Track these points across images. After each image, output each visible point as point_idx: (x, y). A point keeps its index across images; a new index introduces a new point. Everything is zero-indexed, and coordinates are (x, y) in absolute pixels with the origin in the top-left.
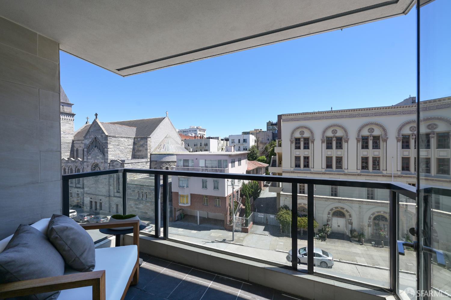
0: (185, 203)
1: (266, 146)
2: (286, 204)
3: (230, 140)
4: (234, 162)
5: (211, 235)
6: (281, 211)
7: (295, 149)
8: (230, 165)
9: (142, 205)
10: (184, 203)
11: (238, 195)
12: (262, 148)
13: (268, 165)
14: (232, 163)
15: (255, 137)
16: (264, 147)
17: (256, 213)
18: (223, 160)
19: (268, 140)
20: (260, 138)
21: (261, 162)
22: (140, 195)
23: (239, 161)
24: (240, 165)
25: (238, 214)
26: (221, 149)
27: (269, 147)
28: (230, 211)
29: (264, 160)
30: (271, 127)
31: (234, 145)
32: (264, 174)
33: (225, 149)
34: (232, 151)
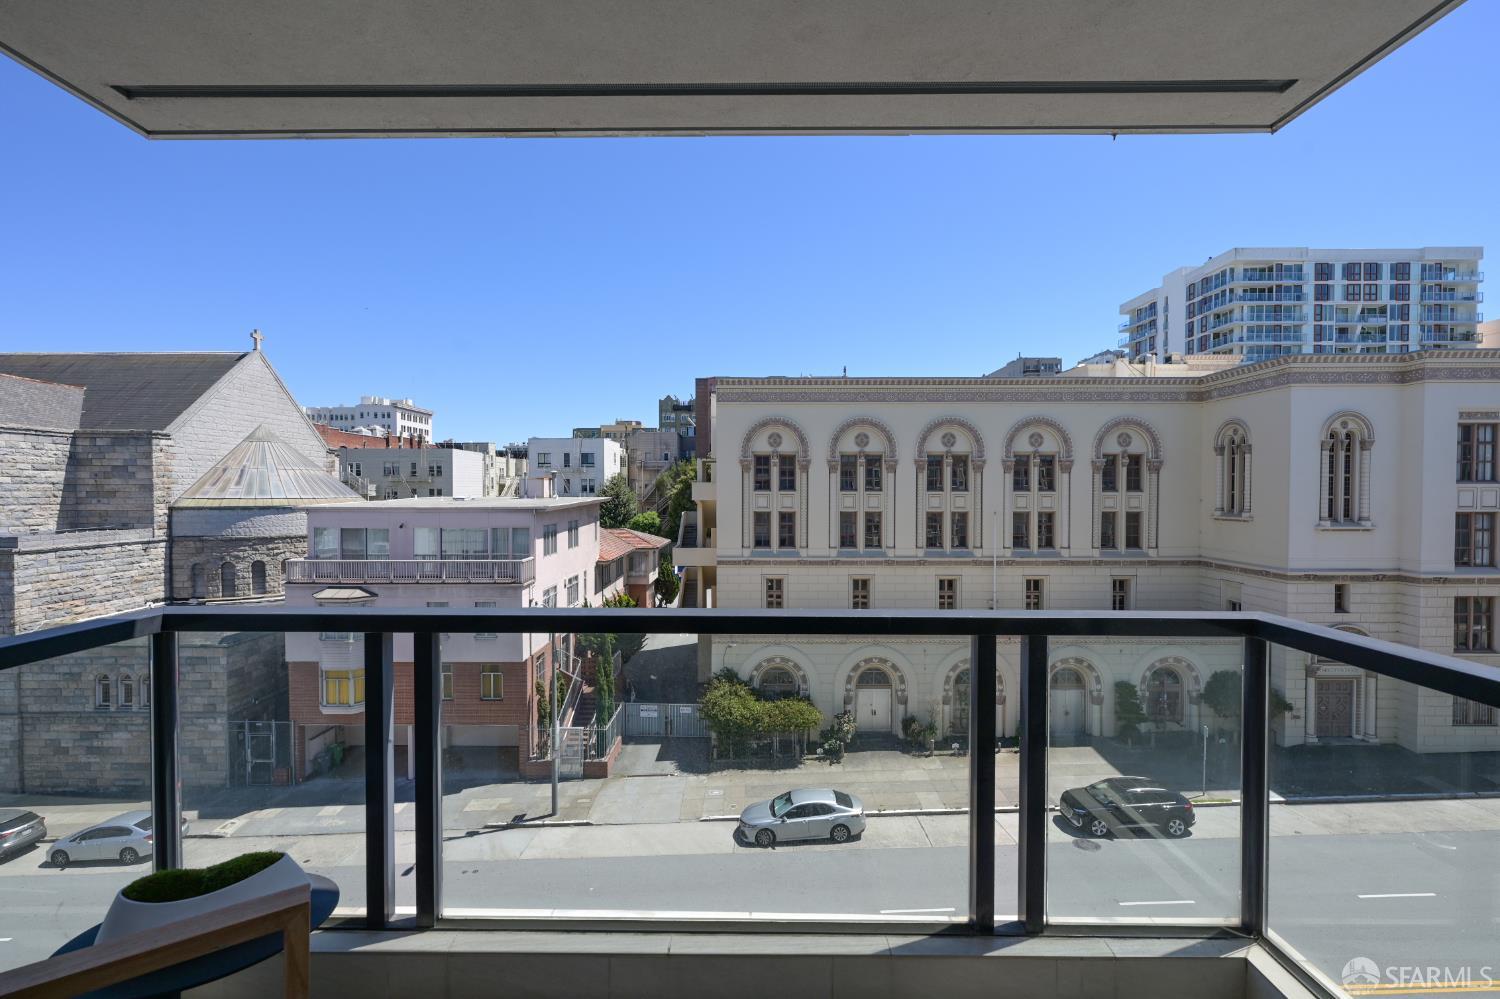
0: (352, 702)
1: (658, 477)
2: (729, 667)
3: (532, 454)
4: (554, 534)
5: (467, 809)
6: (715, 688)
7: (756, 489)
8: (539, 544)
9: (129, 736)
10: (341, 704)
11: (567, 649)
12: (646, 486)
13: (667, 541)
14: (546, 536)
15: (621, 447)
16: (654, 482)
17: (632, 707)
18: (514, 529)
19: (666, 459)
20: (639, 453)
21: (643, 531)
22: (113, 692)
23: (573, 528)
24: (577, 544)
25: (571, 714)
26: (496, 488)
27: (669, 481)
28: (539, 711)
29: (652, 525)
30: (673, 415)
31: (553, 474)
32: (654, 570)
33: (513, 488)
34: (543, 497)
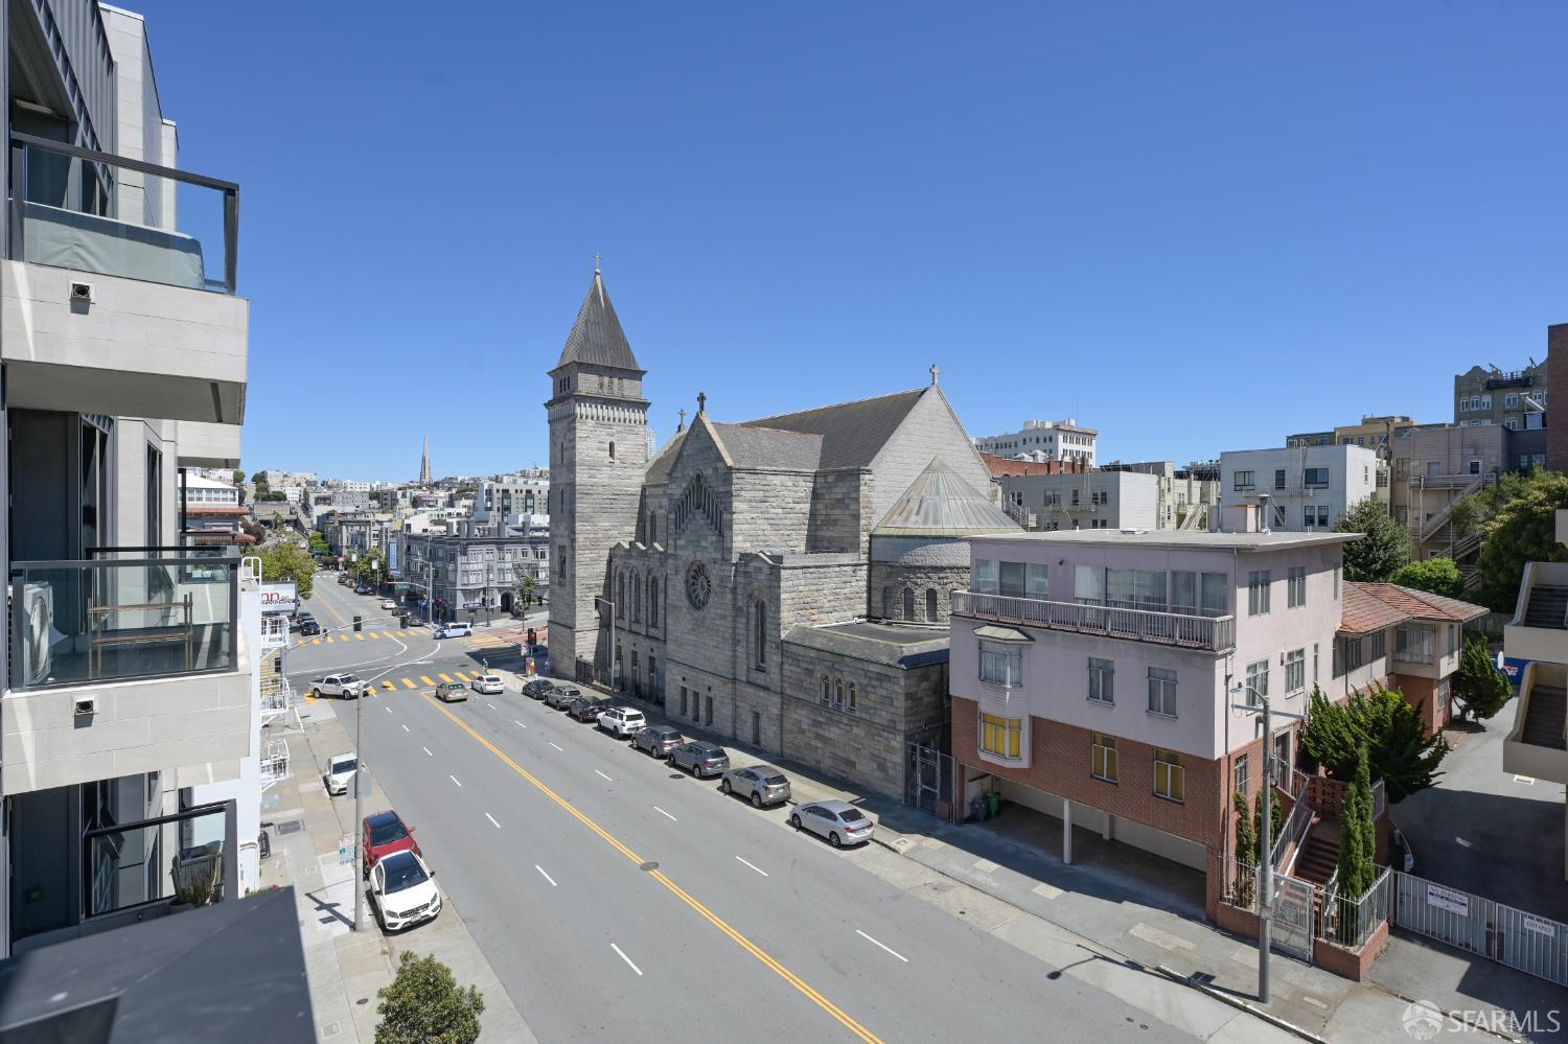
0: (1007, 755)
1: (1456, 502)
3: (1227, 474)
4: (1266, 584)
5: (1131, 932)
8: (1242, 595)
9: (837, 731)
10: (997, 753)
11: (1284, 755)
12: (1429, 516)
14: (1253, 585)
15: (1378, 456)
16: (1446, 510)
18: (1204, 575)
19: (1475, 471)
20: (1413, 464)
22: (830, 692)
23: (1296, 576)
24: (1302, 602)
25: (1292, 854)
26: (1174, 518)
27: (1481, 510)
28: (1239, 837)
29: (1444, 581)
30: (1487, 398)
31: (1263, 499)
32: (1451, 654)
33: (1198, 518)
34: (1245, 531)
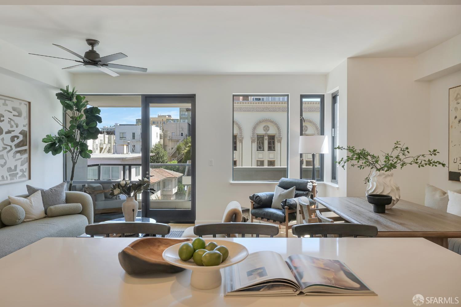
1: (178, 145)
3: (117, 132)
12: (172, 148)
13: (181, 174)
15: (160, 129)
16: (176, 147)
19: (182, 136)
20: (169, 132)
21: (171, 170)
27: (183, 147)
29: (175, 167)
30: (186, 113)
31: (128, 143)
32: (175, 187)
33: (107, 149)
34: (123, 153)
